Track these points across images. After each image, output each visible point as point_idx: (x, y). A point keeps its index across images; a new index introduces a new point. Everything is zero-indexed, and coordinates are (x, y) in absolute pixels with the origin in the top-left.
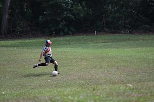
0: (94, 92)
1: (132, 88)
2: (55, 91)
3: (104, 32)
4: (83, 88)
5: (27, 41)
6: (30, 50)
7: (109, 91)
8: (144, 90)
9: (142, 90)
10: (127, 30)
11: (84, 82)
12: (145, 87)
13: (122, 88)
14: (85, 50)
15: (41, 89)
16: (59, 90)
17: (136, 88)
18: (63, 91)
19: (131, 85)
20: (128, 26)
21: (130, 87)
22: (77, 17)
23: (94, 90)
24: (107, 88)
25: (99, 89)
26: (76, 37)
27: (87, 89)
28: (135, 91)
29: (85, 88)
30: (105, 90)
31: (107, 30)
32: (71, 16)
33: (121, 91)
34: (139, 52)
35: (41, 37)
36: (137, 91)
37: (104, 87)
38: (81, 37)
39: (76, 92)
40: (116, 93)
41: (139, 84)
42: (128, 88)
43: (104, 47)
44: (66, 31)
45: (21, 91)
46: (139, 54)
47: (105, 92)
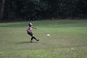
0: (52, 52)
1: (73, 50)
2: (30, 52)
3: (58, 18)
4: (46, 50)
5: (14, 23)
6: (16, 29)
7: (61, 52)
8: (80, 52)
9: (79, 51)
10: (71, 17)
11: (46, 47)
12: (81, 50)
13: (68, 50)
14: (47, 28)
15: (22, 51)
16: (33, 51)
17: (76, 50)
18: (35, 52)
19: (73, 49)
20: (71, 15)
21: (72, 50)
22: (43, 10)
23: (52, 51)
24: (60, 50)
25: (55, 51)
26: (42, 21)
27: (48, 51)
28: (75, 52)
29: (47, 50)
30: (58, 51)
31: (59, 17)
32: (39, 9)
33: (68, 52)
34: (77, 30)
35: (22, 21)
36: (76, 52)
37: (58, 50)
38: (44, 21)
39: (42, 53)
40: (65, 53)
41: (78, 48)
42: (71, 50)
43: (58, 27)
44: (36, 17)
45: (11, 52)
46: (78, 31)
47: (59, 52)
